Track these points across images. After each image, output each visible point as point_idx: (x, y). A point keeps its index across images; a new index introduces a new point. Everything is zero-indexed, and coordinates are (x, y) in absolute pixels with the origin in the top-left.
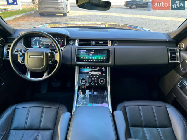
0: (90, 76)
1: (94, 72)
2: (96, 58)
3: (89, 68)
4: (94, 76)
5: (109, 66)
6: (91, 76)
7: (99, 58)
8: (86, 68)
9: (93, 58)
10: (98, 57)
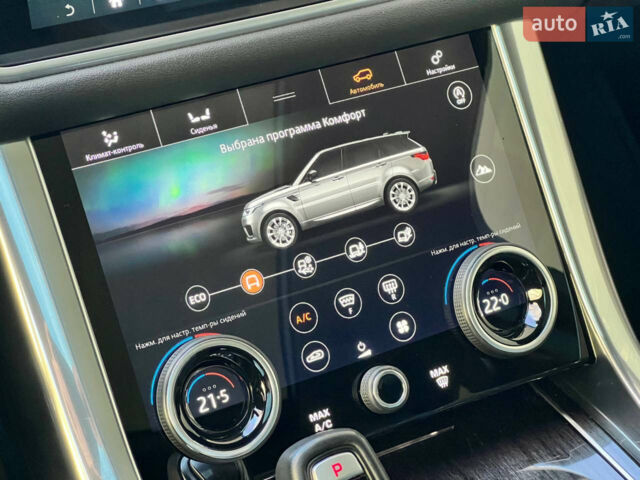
4: (357, 250)
6: (306, 266)
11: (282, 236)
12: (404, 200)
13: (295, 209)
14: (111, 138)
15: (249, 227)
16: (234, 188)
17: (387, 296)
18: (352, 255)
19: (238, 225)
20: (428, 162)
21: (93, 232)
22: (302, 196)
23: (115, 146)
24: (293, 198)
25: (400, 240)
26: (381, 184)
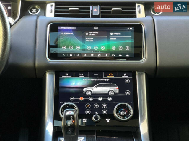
0: (89, 97)
1: (99, 86)
2: (103, 48)
3: (85, 76)
4: (101, 99)
5: (141, 69)
6: (91, 99)
7: (114, 48)
8: (77, 76)
9: (96, 48)
10: (108, 46)
11: (89, 94)
12: (111, 94)
13: (92, 91)
14: (67, 74)
15: (84, 91)
16: (83, 85)
17: (103, 107)
18: (99, 99)
19: (82, 90)
20: (118, 90)
21: (60, 86)
22: (94, 89)
23: (67, 76)
24: (92, 89)
25: (109, 99)
26: (108, 91)
